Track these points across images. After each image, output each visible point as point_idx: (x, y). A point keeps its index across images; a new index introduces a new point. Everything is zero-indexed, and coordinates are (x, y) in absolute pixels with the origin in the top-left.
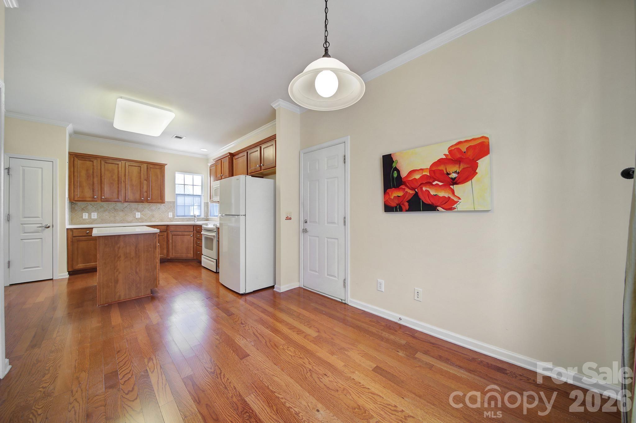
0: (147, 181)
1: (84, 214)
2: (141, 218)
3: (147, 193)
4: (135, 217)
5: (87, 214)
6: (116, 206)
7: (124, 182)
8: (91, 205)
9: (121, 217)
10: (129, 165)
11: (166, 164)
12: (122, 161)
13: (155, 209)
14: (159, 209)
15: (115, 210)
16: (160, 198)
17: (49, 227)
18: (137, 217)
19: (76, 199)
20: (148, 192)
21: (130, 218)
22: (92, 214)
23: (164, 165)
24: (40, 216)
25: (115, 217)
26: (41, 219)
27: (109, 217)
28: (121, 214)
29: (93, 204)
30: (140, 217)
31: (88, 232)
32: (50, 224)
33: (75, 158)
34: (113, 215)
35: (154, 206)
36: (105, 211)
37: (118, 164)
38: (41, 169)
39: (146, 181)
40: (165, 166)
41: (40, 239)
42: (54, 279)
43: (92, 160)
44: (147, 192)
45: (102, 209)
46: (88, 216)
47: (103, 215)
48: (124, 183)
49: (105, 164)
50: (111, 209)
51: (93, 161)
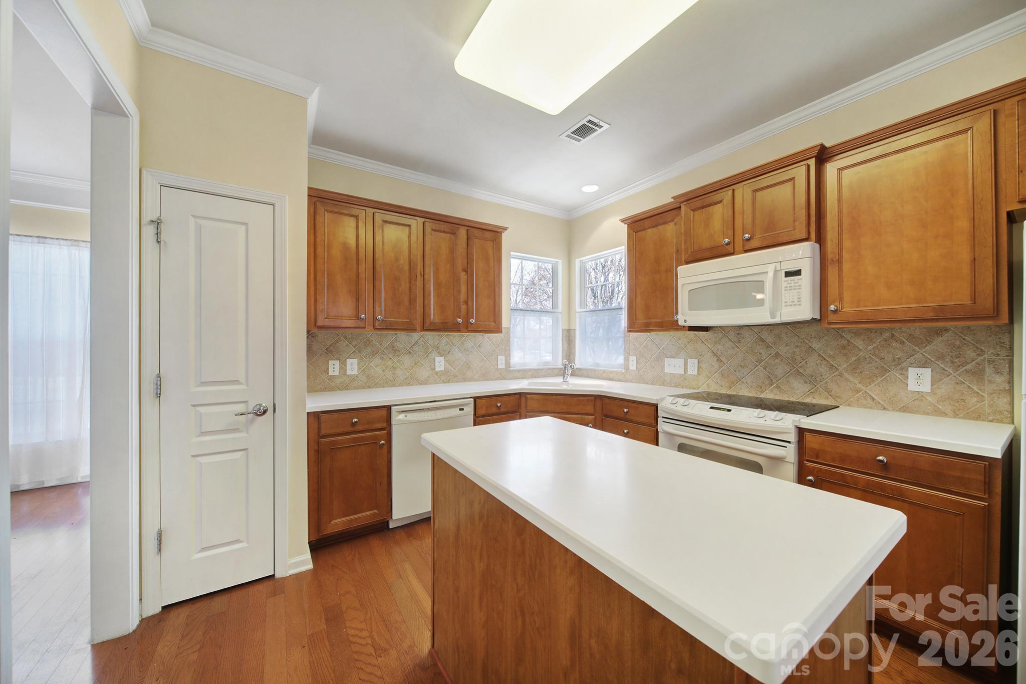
0: (467, 272)
1: (331, 362)
2: (445, 372)
3: (466, 306)
4: (435, 369)
5: (337, 363)
6: (396, 340)
7: (421, 274)
8: (346, 338)
9: (406, 369)
10: (432, 229)
11: (506, 229)
12: (417, 218)
13: (472, 347)
14: (479, 346)
15: (395, 351)
16: (492, 319)
17: (265, 412)
18: (437, 369)
19: (320, 323)
20: (470, 303)
21: (423, 373)
22: (349, 361)
23: (502, 230)
24: (243, 380)
25: (395, 368)
26: (244, 387)
27: (383, 371)
28: (407, 360)
29: (350, 336)
30: (443, 369)
31: (356, 420)
32: (267, 403)
33: (318, 204)
34: (390, 364)
35: (471, 340)
36: (374, 354)
37: (410, 226)
38: (243, 228)
39: (465, 273)
40: (503, 234)
41: (242, 453)
42: (277, 576)
43: (355, 212)
44: (466, 303)
45: (369, 350)
46: (341, 368)
47: (371, 367)
48: (423, 278)
49: (384, 223)
50: (386, 348)
51: (356, 217)
